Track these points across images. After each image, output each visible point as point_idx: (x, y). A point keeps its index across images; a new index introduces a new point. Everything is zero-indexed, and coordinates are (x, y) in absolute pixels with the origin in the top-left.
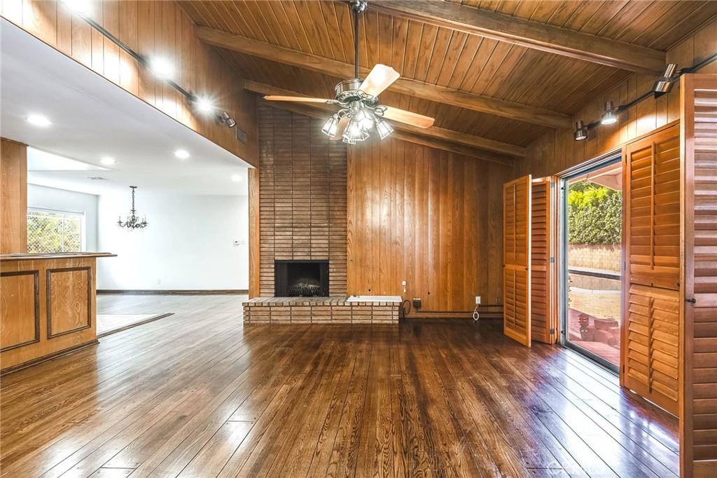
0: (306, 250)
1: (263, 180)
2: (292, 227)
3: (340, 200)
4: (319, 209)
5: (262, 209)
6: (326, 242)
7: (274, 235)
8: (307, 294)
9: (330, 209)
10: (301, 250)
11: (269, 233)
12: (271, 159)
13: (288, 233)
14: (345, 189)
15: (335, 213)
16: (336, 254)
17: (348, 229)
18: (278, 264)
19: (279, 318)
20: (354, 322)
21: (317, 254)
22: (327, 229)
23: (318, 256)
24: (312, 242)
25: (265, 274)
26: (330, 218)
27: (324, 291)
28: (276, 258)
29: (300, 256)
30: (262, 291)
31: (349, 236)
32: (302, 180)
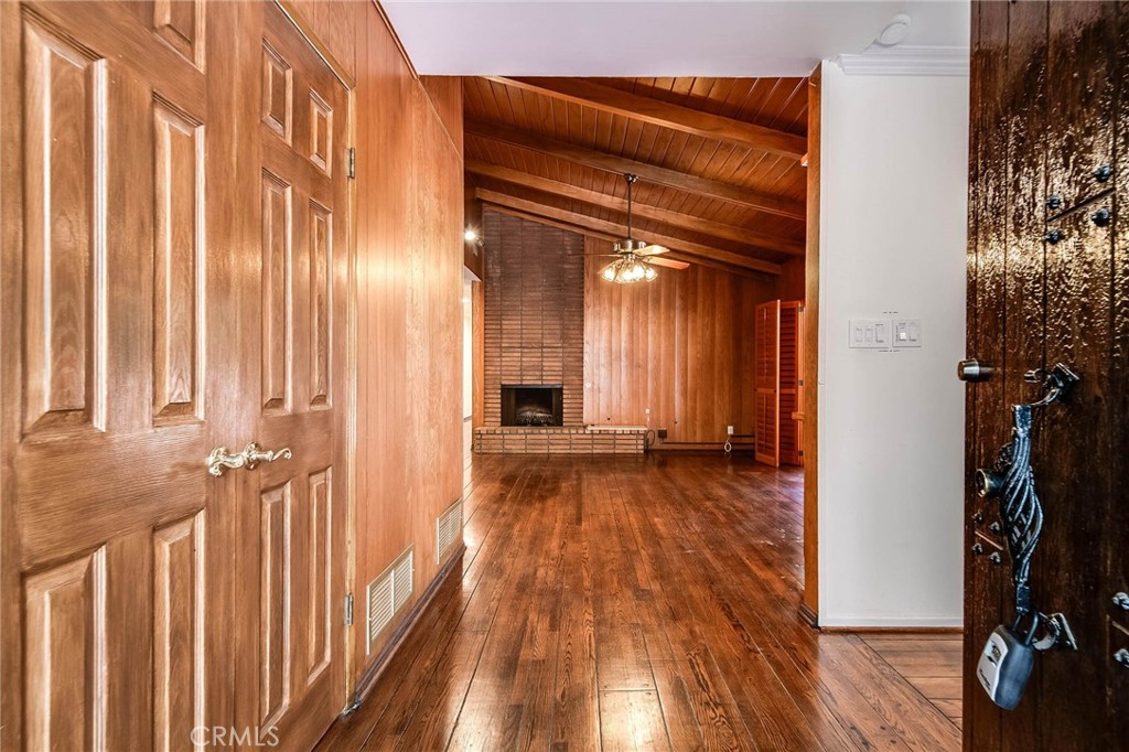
0: (537, 373)
1: (488, 294)
2: (521, 347)
3: (576, 318)
4: (553, 327)
5: (487, 327)
6: (560, 364)
7: (501, 356)
8: (536, 423)
9: (564, 328)
10: (531, 373)
11: (495, 354)
12: (498, 271)
13: (516, 354)
14: (582, 305)
15: (570, 332)
16: (571, 378)
17: (585, 350)
18: (506, 390)
19: (513, 447)
20: (595, 451)
21: (549, 378)
22: (561, 350)
23: (551, 381)
24: (544, 364)
25: (490, 401)
26: (564, 338)
27: (557, 421)
28: (503, 382)
29: (530, 380)
30: (487, 419)
31: (586, 358)
32: (532, 294)
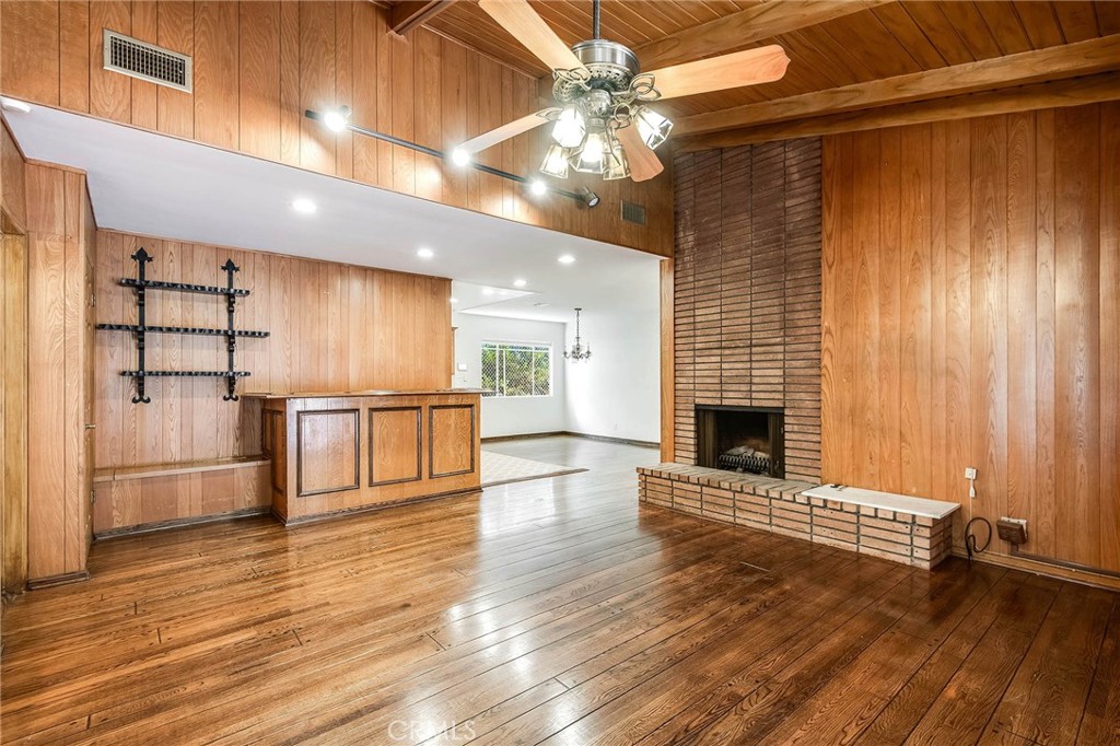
0: (744, 388)
1: (679, 275)
2: (721, 348)
3: (806, 290)
4: (766, 311)
5: (678, 321)
6: (780, 372)
7: (694, 363)
8: (752, 469)
9: (786, 309)
10: (734, 387)
11: (687, 360)
12: (691, 238)
13: (714, 359)
14: (817, 266)
15: (797, 316)
16: (798, 396)
17: (824, 346)
18: (701, 412)
19: (685, 502)
20: (816, 539)
21: (762, 395)
22: (781, 348)
23: (764, 400)
24: (754, 372)
25: (682, 427)
26: (786, 326)
27: (776, 469)
28: (698, 401)
29: (734, 399)
30: (678, 453)
31: (826, 360)
32: (736, 263)
